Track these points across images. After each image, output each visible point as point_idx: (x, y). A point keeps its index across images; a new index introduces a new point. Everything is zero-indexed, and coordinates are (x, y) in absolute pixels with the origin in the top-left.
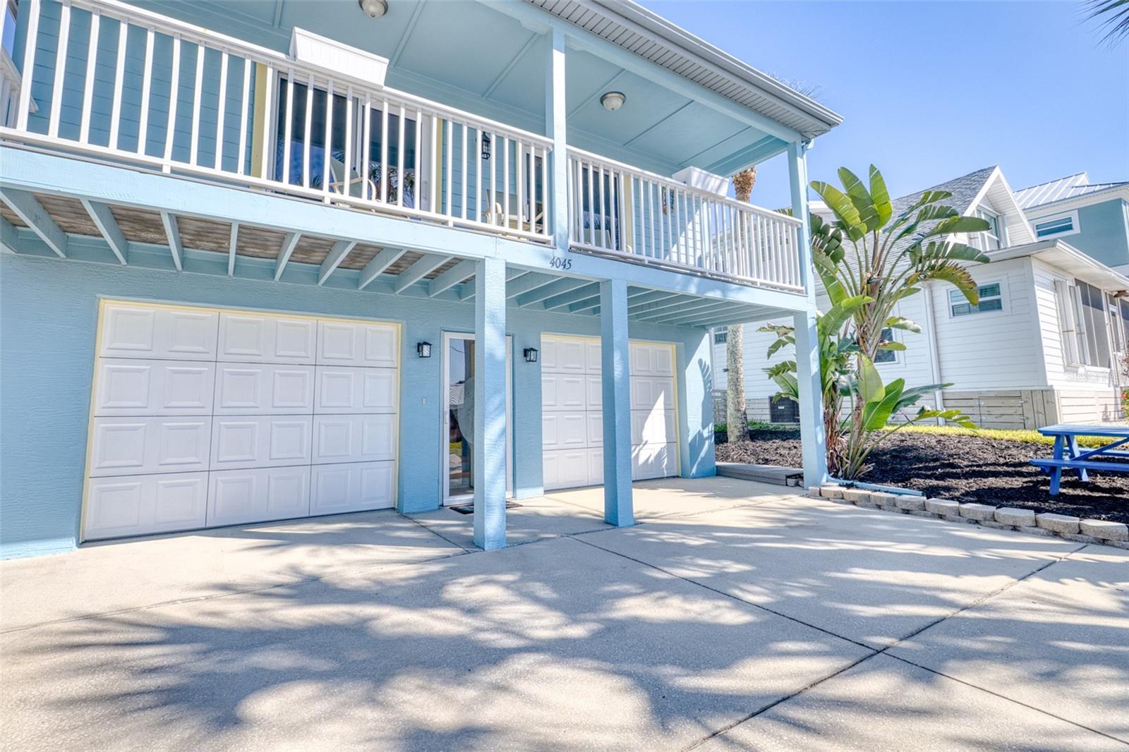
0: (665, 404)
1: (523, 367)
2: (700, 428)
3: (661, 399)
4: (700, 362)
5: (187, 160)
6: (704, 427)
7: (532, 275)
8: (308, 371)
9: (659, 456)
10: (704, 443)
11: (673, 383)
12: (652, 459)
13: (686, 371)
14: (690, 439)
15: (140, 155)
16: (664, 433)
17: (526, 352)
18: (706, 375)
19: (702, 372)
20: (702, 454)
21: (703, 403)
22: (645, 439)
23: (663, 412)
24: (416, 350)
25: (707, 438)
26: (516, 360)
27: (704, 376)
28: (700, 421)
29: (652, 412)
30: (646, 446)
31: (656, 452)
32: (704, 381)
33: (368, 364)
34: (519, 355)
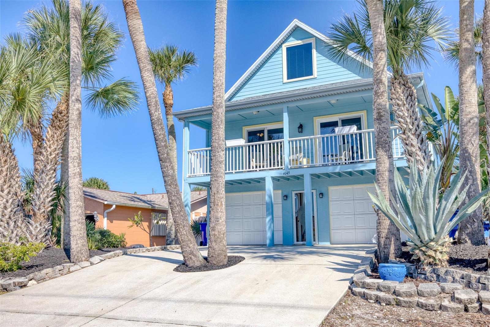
26: (318, 198)
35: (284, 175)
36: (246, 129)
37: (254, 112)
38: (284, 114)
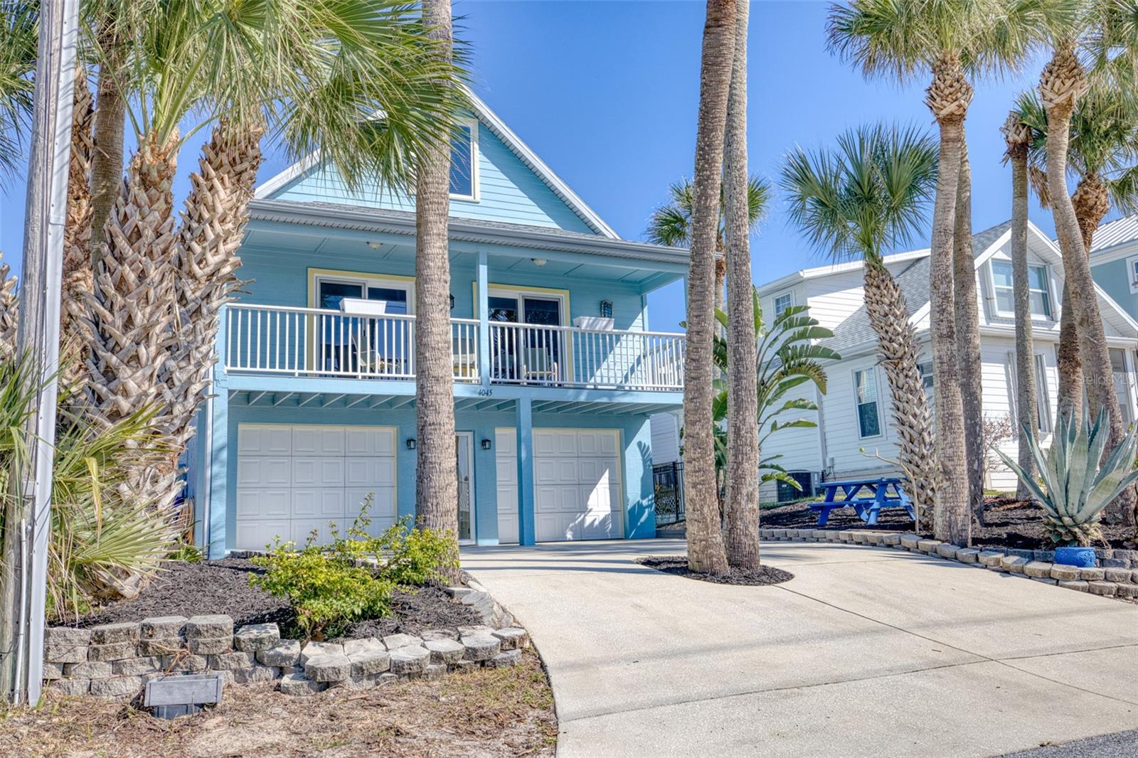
0: (610, 480)
1: (482, 454)
2: (639, 498)
3: (607, 474)
4: (639, 444)
5: (303, 369)
6: (643, 497)
7: (468, 400)
8: (341, 460)
9: (603, 522)
10: (644, 512)
11: (618, 461)
12: (597, 523)
13: (626, 452)
14: (629, 507)
15: (287, 370)
16: (609, 502)
17: (484, 442)
18: (645, 454)
19: (642, 452)
20: (643, 520)
21: (642, 479)
22: (589, 508)
23: (608, 486)
24: (405, 445)
25: (647, 507)
26: (476, 449)
27: (643, 456)
28: (639, 492)
29: (597, 486)
30: (590, 514)
31: (601, 518)
32: (643, 460)
33: (376, 455)
34: (478, 445)
35: (481, 396)
36: (316, 275)
37: (375, 243)
38: (481, 266)
